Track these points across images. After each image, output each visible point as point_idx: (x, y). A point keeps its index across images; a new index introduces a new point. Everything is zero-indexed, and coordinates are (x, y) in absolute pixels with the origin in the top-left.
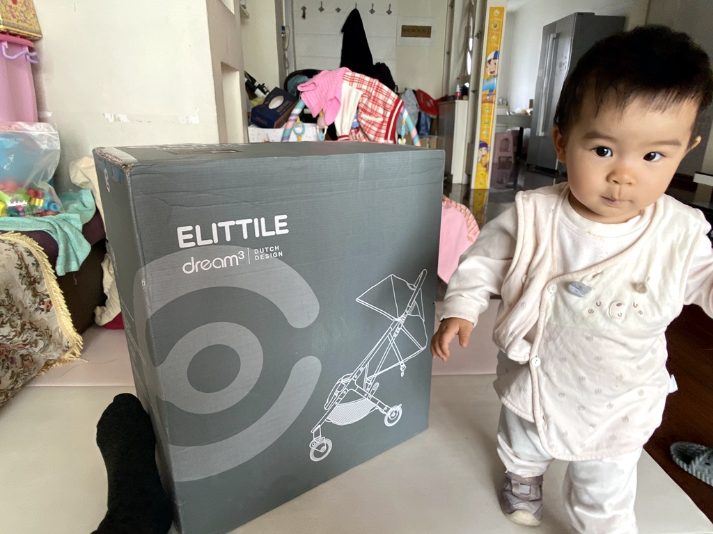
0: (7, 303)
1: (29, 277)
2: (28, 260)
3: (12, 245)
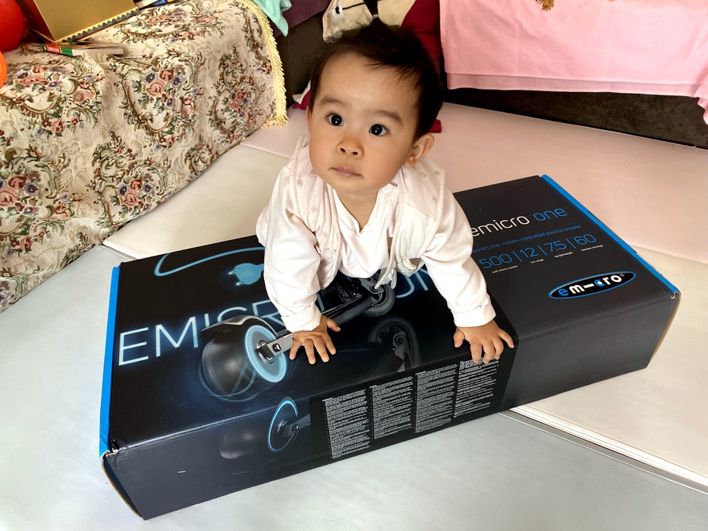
0: (232, 58)
1: (254, 40)
2: (254, 26)
3: (244, 9)
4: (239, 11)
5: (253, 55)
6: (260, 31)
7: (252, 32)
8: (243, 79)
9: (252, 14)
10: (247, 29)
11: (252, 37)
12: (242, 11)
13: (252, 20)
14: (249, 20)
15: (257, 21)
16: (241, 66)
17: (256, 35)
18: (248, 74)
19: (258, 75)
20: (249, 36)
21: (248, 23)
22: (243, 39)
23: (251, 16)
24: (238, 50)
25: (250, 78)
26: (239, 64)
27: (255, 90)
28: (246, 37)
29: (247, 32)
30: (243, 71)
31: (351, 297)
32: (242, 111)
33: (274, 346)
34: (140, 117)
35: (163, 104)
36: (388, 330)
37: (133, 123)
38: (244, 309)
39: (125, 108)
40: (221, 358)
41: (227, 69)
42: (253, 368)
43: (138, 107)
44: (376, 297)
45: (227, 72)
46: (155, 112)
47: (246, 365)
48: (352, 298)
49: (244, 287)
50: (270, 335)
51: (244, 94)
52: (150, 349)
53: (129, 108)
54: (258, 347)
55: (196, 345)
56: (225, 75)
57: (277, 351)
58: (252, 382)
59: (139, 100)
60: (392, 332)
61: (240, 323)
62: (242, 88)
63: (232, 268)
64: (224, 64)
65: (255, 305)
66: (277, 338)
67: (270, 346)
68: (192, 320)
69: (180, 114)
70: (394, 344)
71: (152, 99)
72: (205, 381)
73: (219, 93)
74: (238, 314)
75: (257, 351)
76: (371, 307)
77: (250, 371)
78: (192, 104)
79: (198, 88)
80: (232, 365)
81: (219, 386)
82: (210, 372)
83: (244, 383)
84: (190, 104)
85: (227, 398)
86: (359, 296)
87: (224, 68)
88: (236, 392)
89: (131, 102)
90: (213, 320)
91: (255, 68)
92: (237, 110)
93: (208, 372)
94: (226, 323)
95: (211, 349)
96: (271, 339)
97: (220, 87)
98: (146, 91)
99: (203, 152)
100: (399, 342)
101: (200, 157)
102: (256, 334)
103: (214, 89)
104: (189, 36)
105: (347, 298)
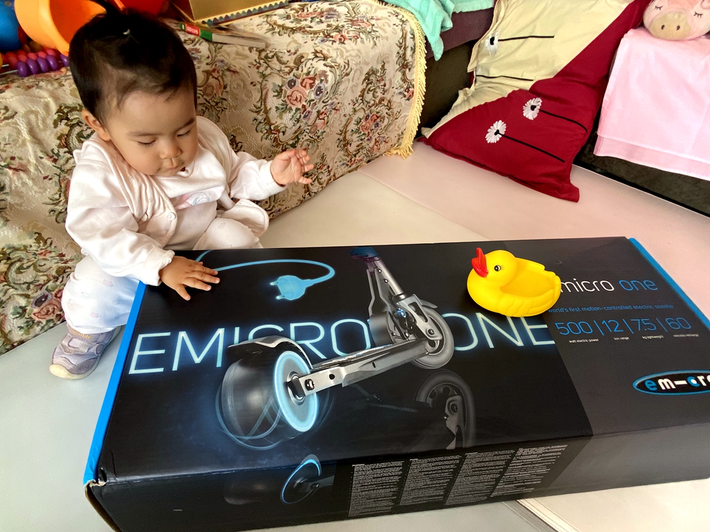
0: (379, 74)
1: (405, 59)
2: (409, 43)
3: (403, 22)
4: (398, 22)
5: (399, 75)
6: (413, 50)
7: (405, 49)
8: (382, 100)
9: (411, 28)
10: (402, 45)
11: (404, 54)
12: (401, 23)
13: (409, 36)
14: (406, 34)
15: (413, 38)
16: (385, 85)
17: (409, 52)
18: (388, 96)
19: (397, 99)
20: (401, 53)
21: (404, 37)
22: (395, 54)
23: (409, 30)
24: (386, 66)
25: (389, 102)
26: (382, 83)
27: (389, 115)
28: (398, 53)
29: (400, 47)
30: (384, 92)
31: (403, 337)
32: (371, 135)
33: (307, 382)
34: (272, 127)
35: (300, 116)
36: (441, 390)
37: (261, 132)
38: (280, 329)
39: (256, 112)
40: (245, 386)
41: (370, 86)
42: (278, 407)
43: (273, 115)
44: (432, 343)
45: (369, 90)
46: (290, 124)
47: (271, 401)
48: (404, 339)
49: (284, 302)
50: (303, 366)
51: (378, 117)
52: (165, 360)
53: (261, 113)
54: (288, 380)
55: (219, 364)
56: (366, 92)
57: (309, 388)
58: (275, 425)
59: (277, 107)
60: (446, 394)
61: (273, 345)
62: (378, 110)
63: (274, 278)
64: (369, 80)
65: (293, 326)
66: (312, 373)
67: (302, 381)
68: (221, 332)
69: (309, 128)
70: (447, 411)
71: (291, 109)
72: (222, 413)
73: (355, 111)
74: (272, 334)
75: (287, 385)
76: (424, 355)
77: (274, 410)
78: (326, 118)
79: (336, 101)
80: (255, 398)
81: (236, 424)
82: (229, 402)
83: (266, 424)
84: (323, 119)
85: (242, 440)
86: (412, 338)
87: (368, 84)
88: (254, 435)
89: (266, 107)
90: (243, 337)
91: (397, 91)
92: (367, 133)
93: (226, 401)
94: (258, 342)
95: (235, 372)
96: (304, 372)
97: (357, 105)
98: (286, 99)
99: (322, 172)
100: (453, 409)
101: (317, 177)
102: (289, 363)
103: (351, 106)
104: (340, 39)
105: (397, 337)
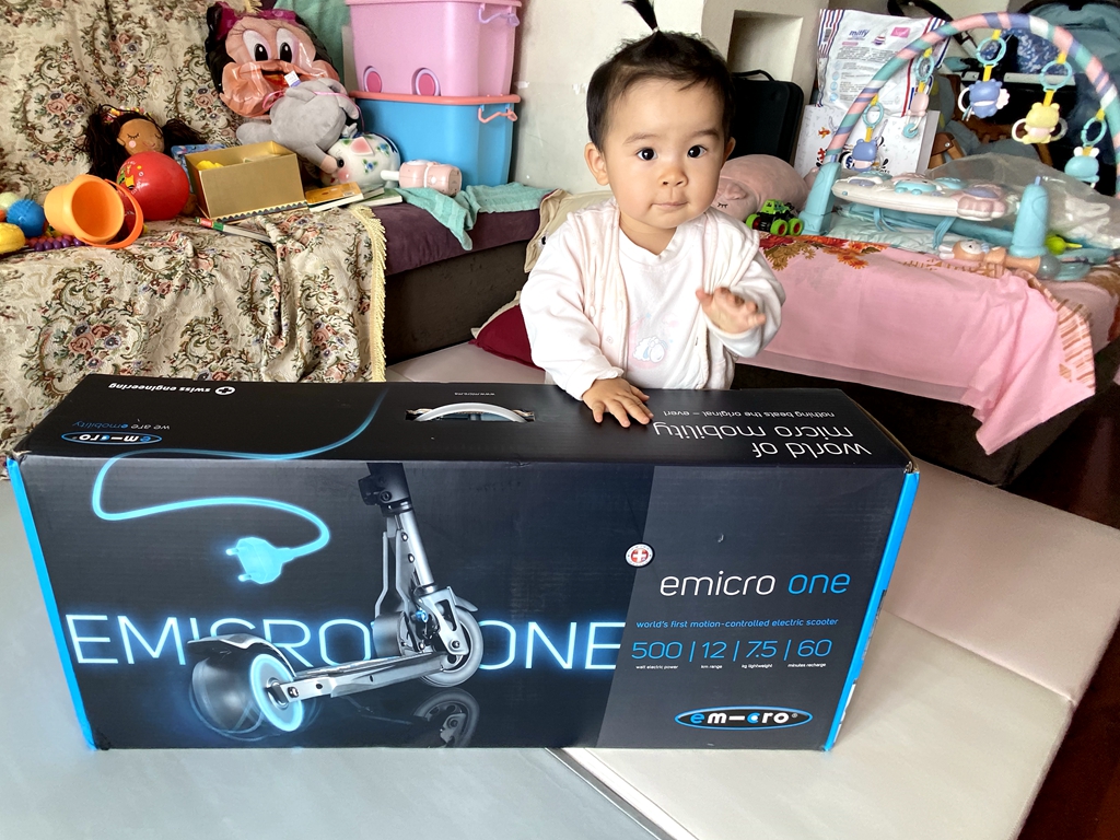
33: (290, 690)
36: (445, 707)
38: (251, 626)
40: (218, 688)
42: (260, 710)
44: (452, 659)
47: (251, 704)
48: (417, 650)
49: (251, 586)
50: (284, 672)
52: (116, 650)
54: (268, 686)
55: (182, 661)
57: (292, 696)
58: (258, 724)
60: (450, 711)
61: (245, 645)
65: (267, 623)
66: (295, 681)
67: (284, 688)
68: (172, 622)
72: (198, 708)
74: (241, 631)
75: (267, 690)
76: (437, 671)
77: (256, 713)
80: (233, 700)
81: (216, 719)
82: (205, 701)
83: (248, 723)
85: (228, 733)
86: (428, 650)
88: (241, 729)
90: (204, 632)
93: (201, 700)
94: (224, 639)
95: (203, 672)
96: (286, 680)
102: (266, 668)
105: (409, 648)
